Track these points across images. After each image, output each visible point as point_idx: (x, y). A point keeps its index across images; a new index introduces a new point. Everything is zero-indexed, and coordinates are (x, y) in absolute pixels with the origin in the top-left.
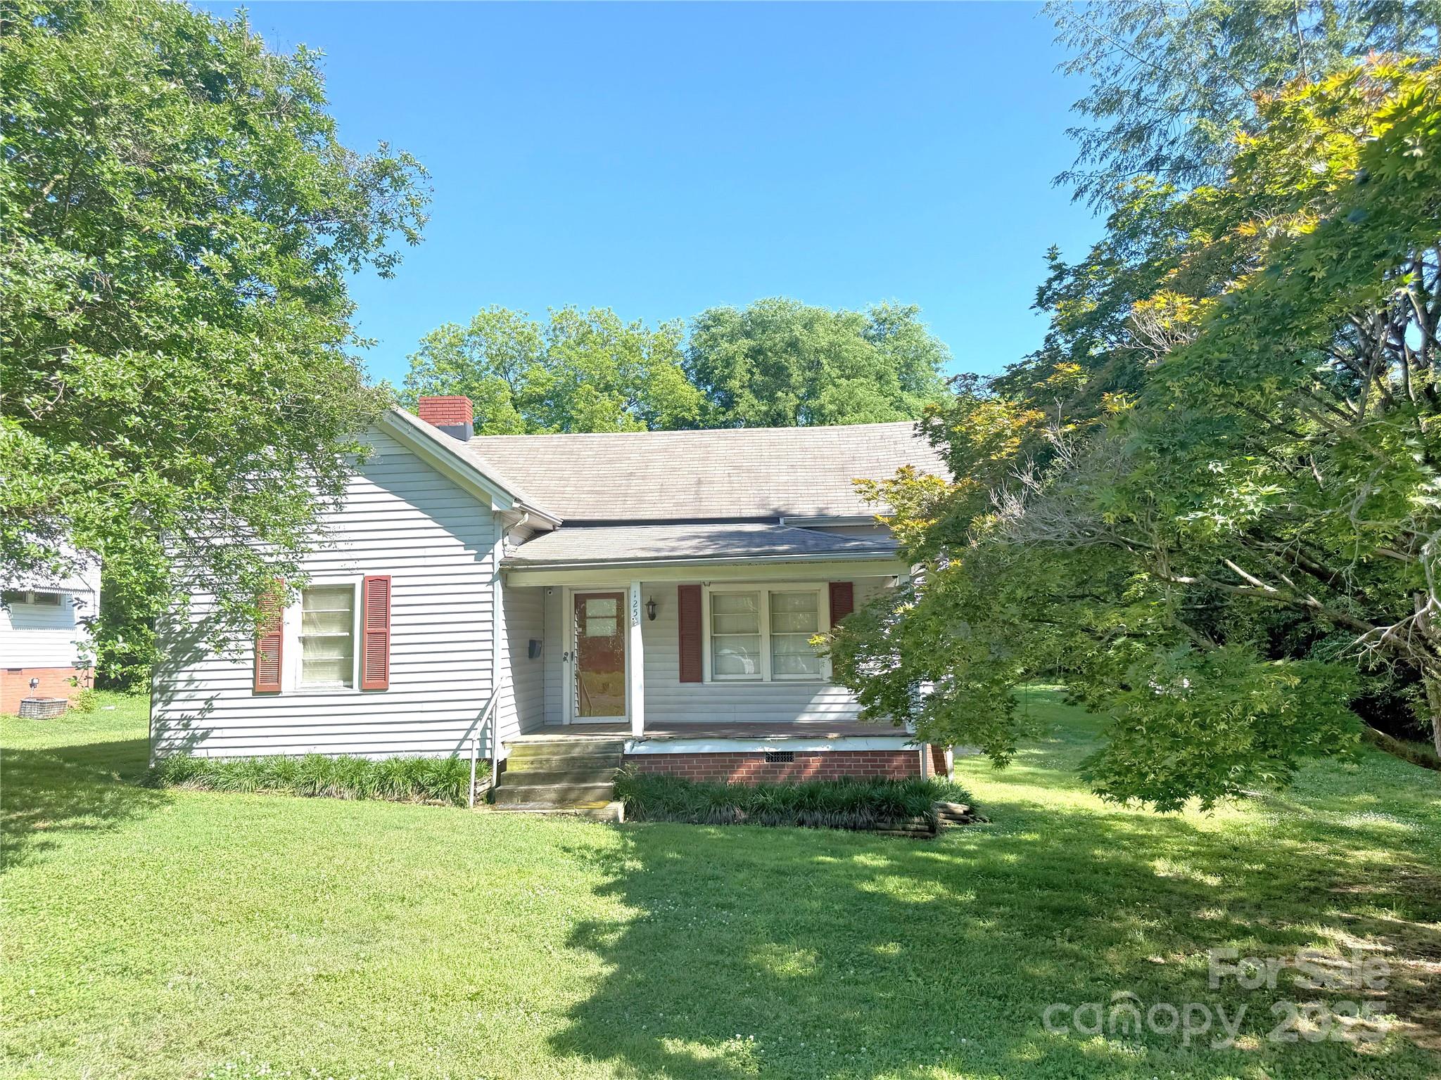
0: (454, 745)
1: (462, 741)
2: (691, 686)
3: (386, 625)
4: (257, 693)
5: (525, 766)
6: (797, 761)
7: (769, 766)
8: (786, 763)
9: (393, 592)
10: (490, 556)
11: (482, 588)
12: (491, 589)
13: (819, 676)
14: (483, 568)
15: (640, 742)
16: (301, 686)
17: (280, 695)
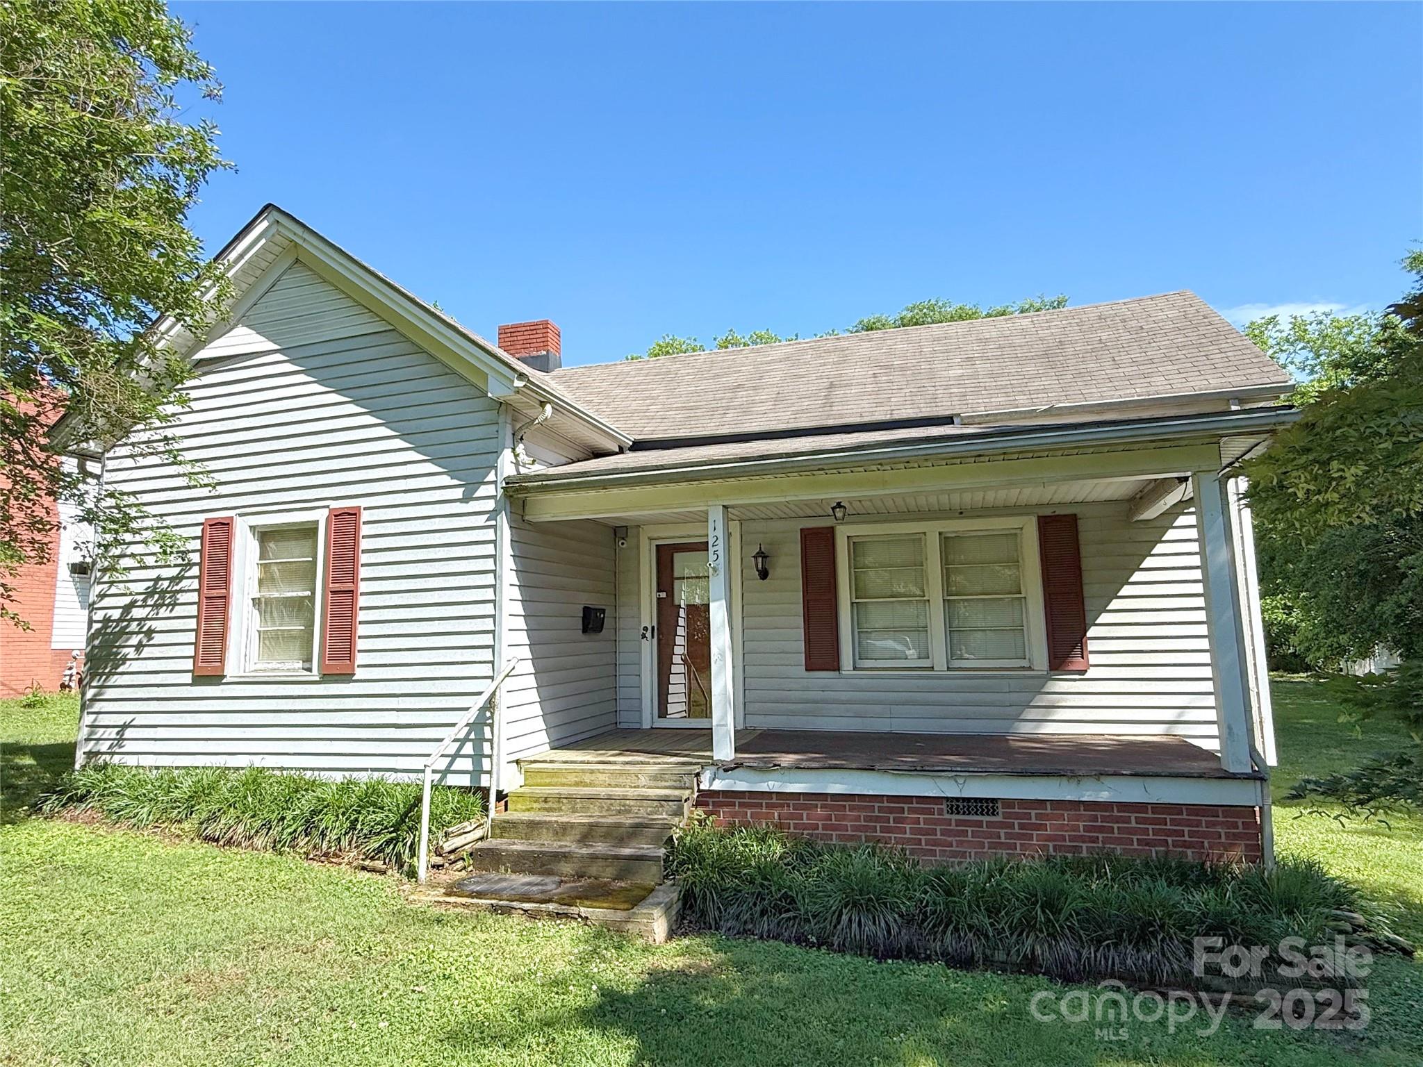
0: (441, 764)
1: (453, 758)
2: (823, 678)
3: (354, 579)
4: (198, 680)
5: (535, 805)
6: (1006, 816)
7: (953, 823)
8: (986, 819)
9: (365, 530)
10: (493, 472)
11: (481, 521)
12: (493, 523)
13: (1025, 663)
14: (483, 491)
15: (726, 770)
16: (253, 667)
17: (224, 681)
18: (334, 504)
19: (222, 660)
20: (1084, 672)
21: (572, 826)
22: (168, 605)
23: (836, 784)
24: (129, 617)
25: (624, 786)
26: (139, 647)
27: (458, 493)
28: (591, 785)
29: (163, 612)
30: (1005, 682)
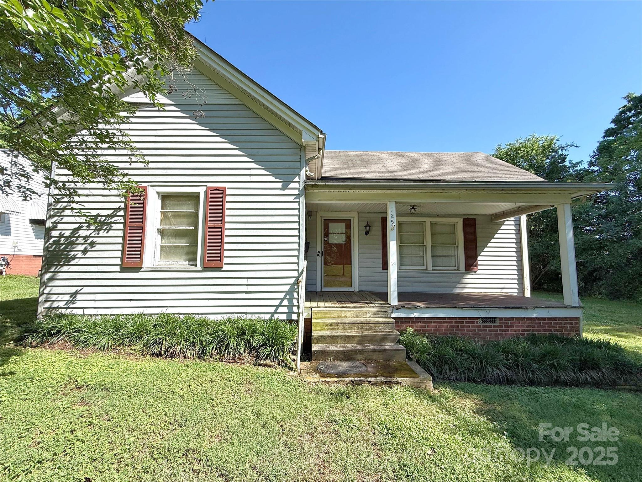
0: (272, 310)
1: (278, 307)
3: (222, 221)
4: (124, 269)
5: (326, 328)
6: (500, 323)
7: (482, 326)
8: (493, 324)
9: (228, 199)
10: (297, 177)
11: (291, 199)
12: (298, 200)
13: (456, 268)
14: (292, 185)
15: (397, 309)
16: (158, 263)
17: (142, 270)
18: (209, 185)
19: (141, 259)
20: (476, 272)
21: (353, 337)
22: (105, 230)
23: (442, 313)
24: (77, 235)
25: (360, 317)
26: (85, 251)
27: (279, 185)
28: (345, 317)
29: (102, 233)
30: (451, 275)
